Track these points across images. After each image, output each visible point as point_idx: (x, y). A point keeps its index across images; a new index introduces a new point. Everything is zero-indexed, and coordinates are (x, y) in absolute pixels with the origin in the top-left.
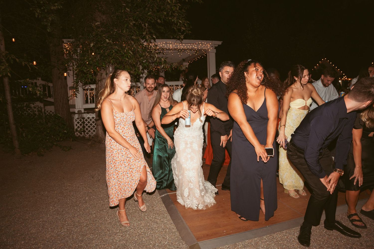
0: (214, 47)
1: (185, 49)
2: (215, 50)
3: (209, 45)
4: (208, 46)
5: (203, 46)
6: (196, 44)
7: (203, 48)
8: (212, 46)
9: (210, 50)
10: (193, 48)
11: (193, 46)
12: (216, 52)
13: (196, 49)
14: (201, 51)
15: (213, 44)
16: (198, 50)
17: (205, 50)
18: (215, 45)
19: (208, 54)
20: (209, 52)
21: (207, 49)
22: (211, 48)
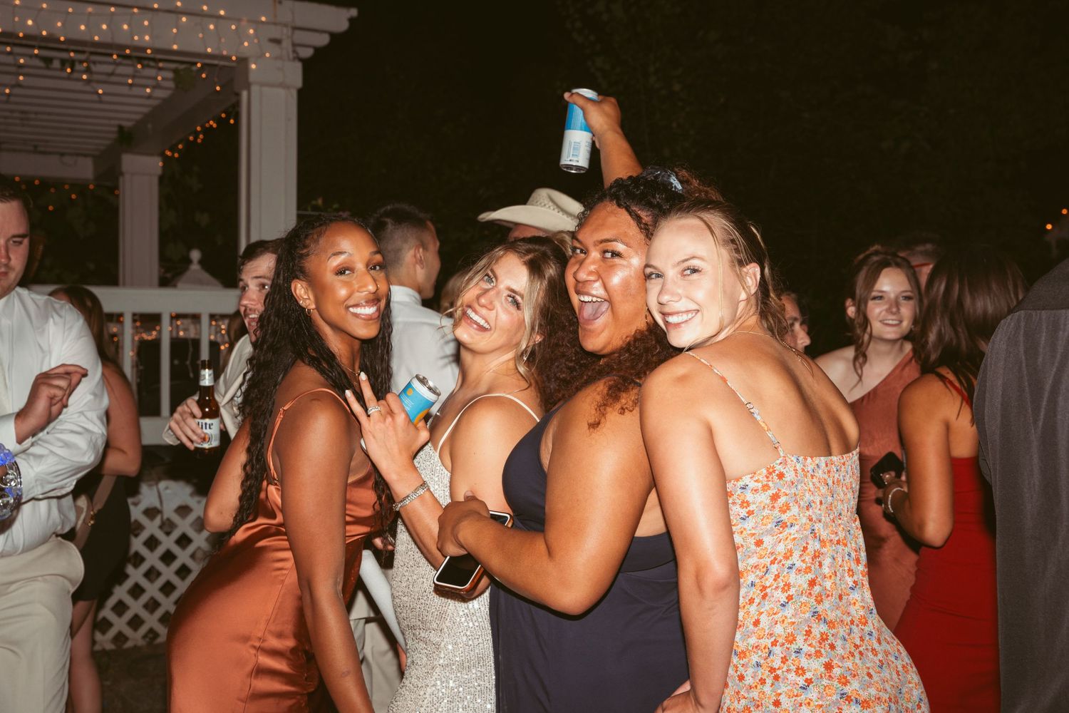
0: (287, 44)
1: (52, 39)
2: (298, 66)
3: (251, 31)
4: (240, 35)
5: (205, 30)
6: (145, 9)
7: (195, 47)
8: (277, 41)
9: (253, 66)
10: (128, 42)
11: (125, 27)
12: (298, 82)
13: (149, 51)
14: (183, 67)
15: (285, 25)
16: (161, 60)
17: (216, 62)
18: (297, 32)
19: (245, 94)
20: (252, 78)
21: (234, 58)
22: (268, 55)
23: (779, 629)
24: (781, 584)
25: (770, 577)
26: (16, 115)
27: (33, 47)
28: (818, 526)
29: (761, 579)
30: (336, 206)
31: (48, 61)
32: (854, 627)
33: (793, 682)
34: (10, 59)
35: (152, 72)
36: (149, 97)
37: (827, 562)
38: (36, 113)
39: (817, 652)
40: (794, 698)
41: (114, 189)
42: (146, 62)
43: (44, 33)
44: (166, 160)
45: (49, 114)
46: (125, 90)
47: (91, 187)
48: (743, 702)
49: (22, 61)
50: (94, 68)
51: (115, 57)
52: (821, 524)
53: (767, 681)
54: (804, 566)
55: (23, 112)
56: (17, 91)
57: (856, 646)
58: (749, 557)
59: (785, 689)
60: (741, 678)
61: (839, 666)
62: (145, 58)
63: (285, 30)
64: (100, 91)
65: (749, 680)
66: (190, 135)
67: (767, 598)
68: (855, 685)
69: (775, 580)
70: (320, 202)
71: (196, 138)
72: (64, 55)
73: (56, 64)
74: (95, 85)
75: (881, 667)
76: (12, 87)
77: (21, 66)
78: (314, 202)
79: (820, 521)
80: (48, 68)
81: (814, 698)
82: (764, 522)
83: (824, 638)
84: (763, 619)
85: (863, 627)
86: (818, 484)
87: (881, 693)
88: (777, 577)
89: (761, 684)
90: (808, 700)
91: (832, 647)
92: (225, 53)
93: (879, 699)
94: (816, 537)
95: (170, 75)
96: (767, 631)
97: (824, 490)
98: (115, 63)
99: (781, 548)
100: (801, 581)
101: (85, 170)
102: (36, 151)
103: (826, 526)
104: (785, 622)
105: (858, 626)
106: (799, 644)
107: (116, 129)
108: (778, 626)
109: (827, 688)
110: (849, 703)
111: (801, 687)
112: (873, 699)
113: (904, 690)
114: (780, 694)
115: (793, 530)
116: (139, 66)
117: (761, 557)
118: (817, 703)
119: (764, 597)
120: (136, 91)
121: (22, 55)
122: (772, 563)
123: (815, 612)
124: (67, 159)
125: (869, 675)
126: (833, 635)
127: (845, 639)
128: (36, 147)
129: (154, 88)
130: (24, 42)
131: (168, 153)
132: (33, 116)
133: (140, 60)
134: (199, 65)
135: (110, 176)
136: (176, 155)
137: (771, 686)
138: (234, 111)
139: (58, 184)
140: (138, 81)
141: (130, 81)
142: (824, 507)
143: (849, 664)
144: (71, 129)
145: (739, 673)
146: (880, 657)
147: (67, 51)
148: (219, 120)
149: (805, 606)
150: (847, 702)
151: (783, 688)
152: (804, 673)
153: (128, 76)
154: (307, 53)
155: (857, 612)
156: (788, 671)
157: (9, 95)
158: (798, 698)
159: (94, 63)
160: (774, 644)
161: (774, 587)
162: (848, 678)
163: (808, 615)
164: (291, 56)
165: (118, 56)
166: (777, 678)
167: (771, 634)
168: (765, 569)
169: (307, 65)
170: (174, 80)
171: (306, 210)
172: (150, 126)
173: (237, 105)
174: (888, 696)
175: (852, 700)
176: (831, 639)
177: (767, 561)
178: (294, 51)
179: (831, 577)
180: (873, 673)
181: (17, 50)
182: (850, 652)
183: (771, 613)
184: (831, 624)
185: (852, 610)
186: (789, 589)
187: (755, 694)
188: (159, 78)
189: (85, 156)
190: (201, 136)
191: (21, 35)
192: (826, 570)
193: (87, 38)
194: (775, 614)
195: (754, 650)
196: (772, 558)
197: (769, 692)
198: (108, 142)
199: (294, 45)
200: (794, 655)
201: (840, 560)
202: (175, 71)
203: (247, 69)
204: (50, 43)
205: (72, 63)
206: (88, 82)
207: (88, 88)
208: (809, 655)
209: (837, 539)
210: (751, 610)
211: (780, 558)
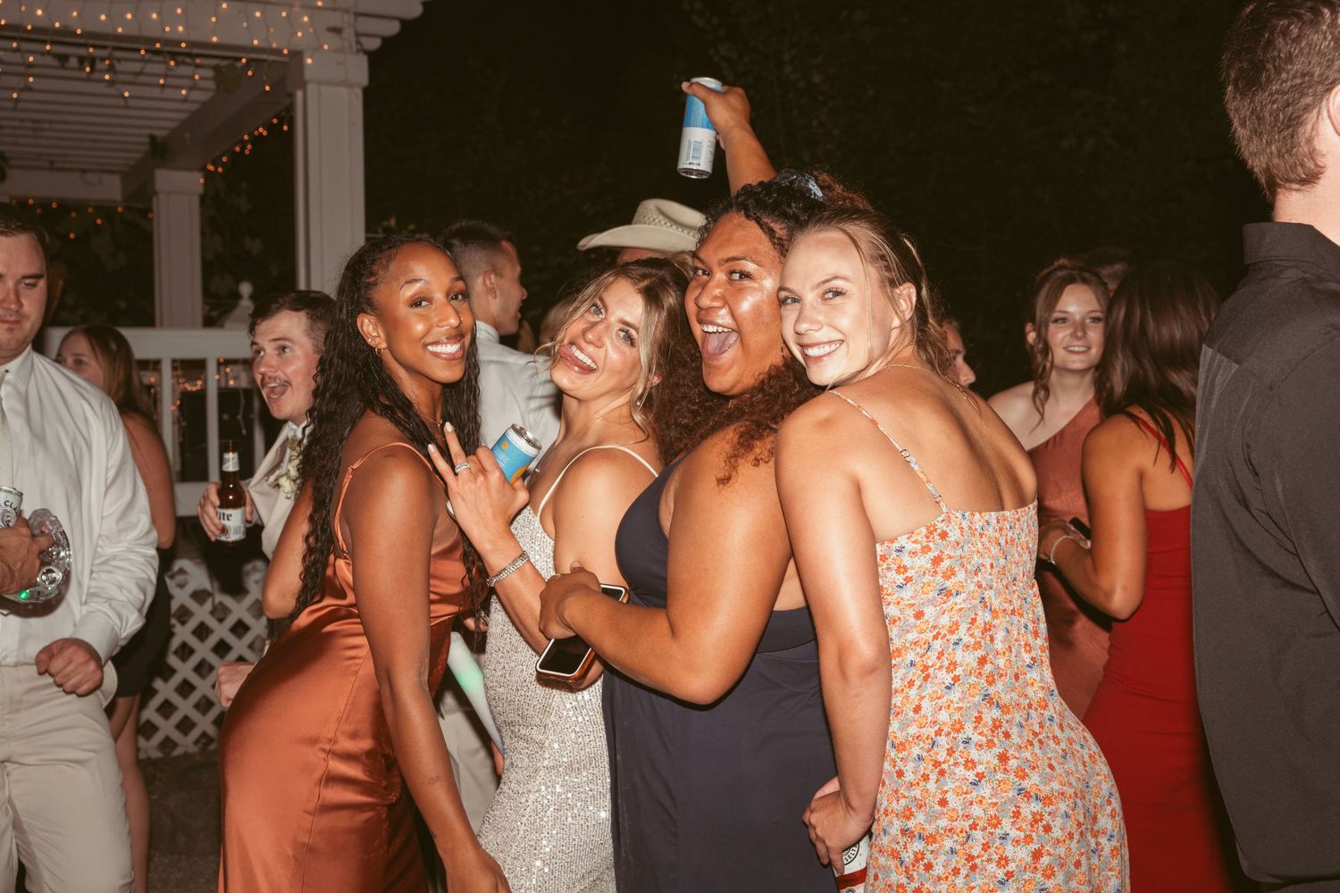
0: (348, 34)
1: (67, 31)
2: (363, 61)
3: (306, 19)
4: (292, 24)
5: (249, 18)
7: (243, 41)
8: (336, 30)
9: (309, 61)
10: (158, 34)
11: (154, 16)
12: (365, 81)
13: (183, 45)
14: (224, 63)
15: (347, 11)
16: (198, 56)
17: (264, 57)
18: (361, 19)
19: (299, 94)
20: (308, 75)
21: (285, 52)
22: (326, 47)
23: (944, 716)
24: (946, 663)
25: (933, 655)
26: (29, 124)
27: (45, 42)
28: (988, 594)
29: (921, 657)
30: (412, 227)
31: (63, 58)
32: (1032, 712)
33: (963, 777)
34: (17, 58)
35: (186, 70)
36: (185, 100)
37: (1000, 635)
38: (51, 122)
39: (989, 741)
40: (964, 796)
41: (146, 211)
42: (181, 58)
43: (57, 25)
44: (209, 176)
45: (66, 123)
46: (156, 92)
47: (120, 210)
48: (903, 802)
49: (31, 59)
50: (119, 67)
51: (143, 52)
52: (992, 591)
53: (931, 777)
54: (972, 641)
55: (34, 121)
56: (27, 95)
57: (1035, 734)
58: (908, 631)
59: (953, 786)
60: (900, 774)
61: (1015, 758)
62: (180, 54)
63: (346, 17)
64: (126, 94)
65: (909, 777)
66: (236, 145)
67: (930, 679)
68: (1034, 779)
69: (938, 658)
70: (393, 222)
71: (243, 149)
72: (82, 51)
73: (73, 62)
74: (119, 86)
75: (1064, 757)
76: (20, 90)
77: (30, 66)
78: (385, 223)
79: (991, 588)
80: (63, 67)
81: (987, 795)
82: (925, 589)
83: (996, 725)
84: (925, 704)
85: (1042, 712)
86: (988, 545)
87: (1065, 788)
88: (941, 654)
89: (924, 780)
90: (980, 798)
91: (1007, 735)
92: (274, 45)
93: (1063, 794)
94: (986, 607)
95: (210, 73)
96: (930, 719)
97: (995, 550)
98: (142, 60)
99: (945, 621)
100: (968, 659)
101: (111, 190)
102: (52, 167)
103: (998, 593)
104: (952, 707)
105: (1036, 710)
106: (967, 733)
107: (147, 140)
108: (943, 712)
109: (1002, 783)
110: (1028, 800)
111: (971, 783)
112: (1056, 794)
113: (1092, 783)
114: (947, 792)
115: (959, 599)
116: (172, 63)
117: (921, 632)
118: (990, 801)
119: (926, 678)
120: (168, 93)
121: (32, 52)
122: (935, 638)
123: (986, 695)
124: (90, 177)
125: (1051, 767)
126: (1007, 722)
127: (1022, 726)
128: (52, 162)
129: (190, 89)
130: (33, 36)
131: (211, 168)
132: (47, 125)
133: (173, 55)
134: (244, 61)
135: (141, 198)
136: (220, 170)
137: (936, 783)
138: (288, 116)
139: (80, 206)
140: (171, 81)
141: (162, 81)
142: (995, 571)
143: (1027, 754)
144: (94, 141)
145: (897, 768)
146: (1063, 745)
147: (86, 46)
148: (270, 127)
149: (974, 688)
150: (1026, 799)
151: (950, 784)
152: (975, 767)
153: (159, 76)
154: (374, 44)
155: (1035, 693)
156: (956, 764)
157: (17, 100)
158: (969, 796)
159: (119, 60)
160: (938, 733)
161: (937, 667)
162: (1027, 770)
163: (977, 699)
164: (355, 47)
165: (146, 51)
166: (942, 773)
167: (935, 722)
168: (926, 646)
169: (374, 58)
170: (214, 79)
171: (376, 232)
172: (187, 135)
173: (290, 108)
174: (1073, 790)
175: (1031, 796)
176: (1005, 726)
177: (929, 636)
178: (358, 42)
179: (1004, 653)
180: (1055, 764)
181: (25, 46)
182: (1028, 741)
183: (934, 697)
184: (1004, 709)
185: (1030, 691)
186: (955, 668)
187: (917, 792)
188: (197, 77)
189: (112, 172)
190: (249, 147)
191: (29, 27)
192: (999, 645)
193: (109, 30)
194: (939, 698)
195: (916, 741)
196: (935, 633)
197: (934, 790)
198: (138, 156)
199: (357, 35)
200: (962, 746)
201: (1015, 633)
202: (216, 69)
203: (301, 64)
204: (64, 36)
205: (93, 61)
206: (111, 83)
207: (112, 91)
208: (980, 746)
209: (1011, 608)
210: (910, 693)
211: (943, 632)
